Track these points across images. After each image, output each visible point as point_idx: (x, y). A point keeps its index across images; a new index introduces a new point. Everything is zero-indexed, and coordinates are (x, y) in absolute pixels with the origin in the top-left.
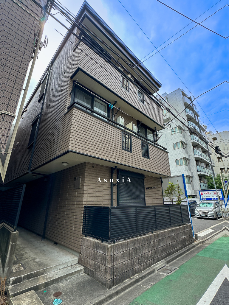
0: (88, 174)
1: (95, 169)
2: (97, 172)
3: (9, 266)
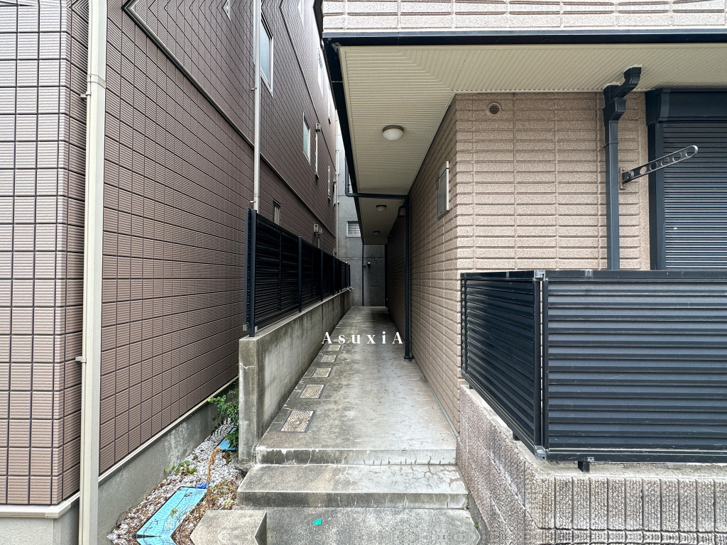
0: (469, 146)
1: (506, 115)
2: (519, 130)
3: (248, 418)
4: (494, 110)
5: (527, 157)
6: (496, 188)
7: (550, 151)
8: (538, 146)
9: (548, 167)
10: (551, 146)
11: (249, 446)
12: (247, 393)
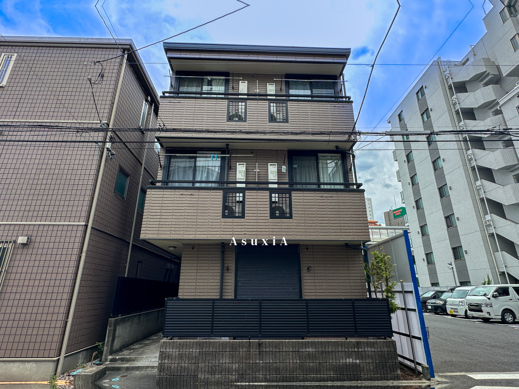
0: (185, 259)
1: (197, 250)
2: (200, 254)
3: (107, 346)
4: (193, 248)
5: (201, 262)
6: (191, 271)
7: (208, 260)
8: (205, 259)
9: (207, 265)
10: (208, 259)
11: (106, 356)
12: (108, 337)
